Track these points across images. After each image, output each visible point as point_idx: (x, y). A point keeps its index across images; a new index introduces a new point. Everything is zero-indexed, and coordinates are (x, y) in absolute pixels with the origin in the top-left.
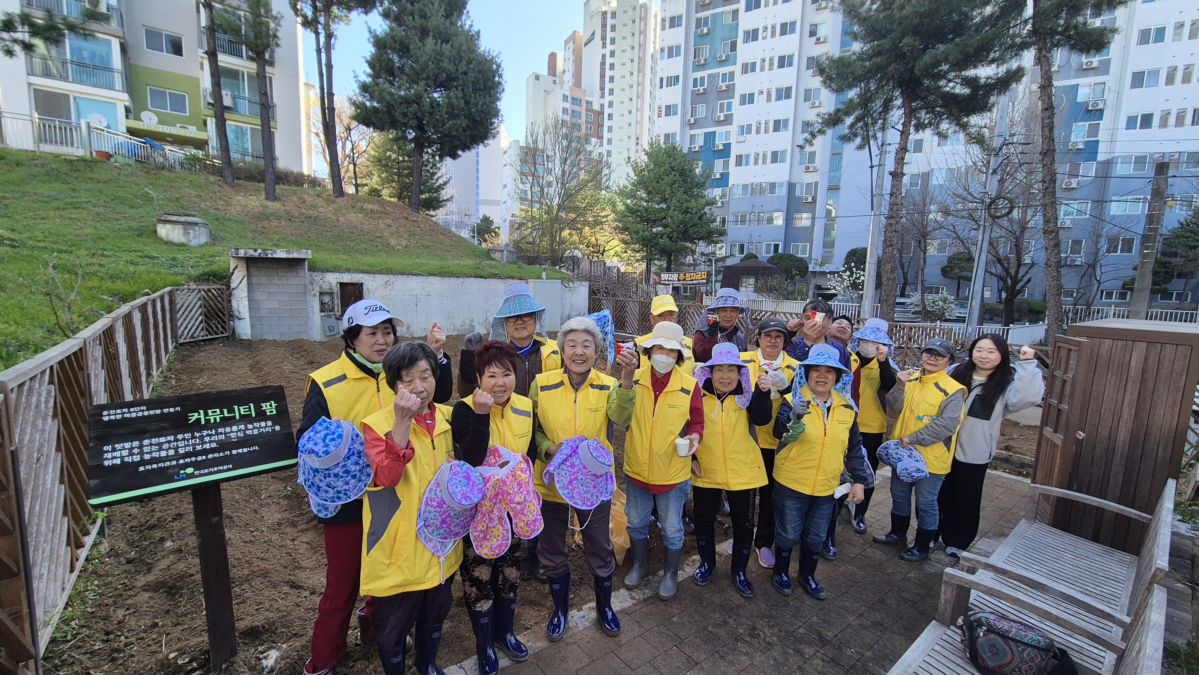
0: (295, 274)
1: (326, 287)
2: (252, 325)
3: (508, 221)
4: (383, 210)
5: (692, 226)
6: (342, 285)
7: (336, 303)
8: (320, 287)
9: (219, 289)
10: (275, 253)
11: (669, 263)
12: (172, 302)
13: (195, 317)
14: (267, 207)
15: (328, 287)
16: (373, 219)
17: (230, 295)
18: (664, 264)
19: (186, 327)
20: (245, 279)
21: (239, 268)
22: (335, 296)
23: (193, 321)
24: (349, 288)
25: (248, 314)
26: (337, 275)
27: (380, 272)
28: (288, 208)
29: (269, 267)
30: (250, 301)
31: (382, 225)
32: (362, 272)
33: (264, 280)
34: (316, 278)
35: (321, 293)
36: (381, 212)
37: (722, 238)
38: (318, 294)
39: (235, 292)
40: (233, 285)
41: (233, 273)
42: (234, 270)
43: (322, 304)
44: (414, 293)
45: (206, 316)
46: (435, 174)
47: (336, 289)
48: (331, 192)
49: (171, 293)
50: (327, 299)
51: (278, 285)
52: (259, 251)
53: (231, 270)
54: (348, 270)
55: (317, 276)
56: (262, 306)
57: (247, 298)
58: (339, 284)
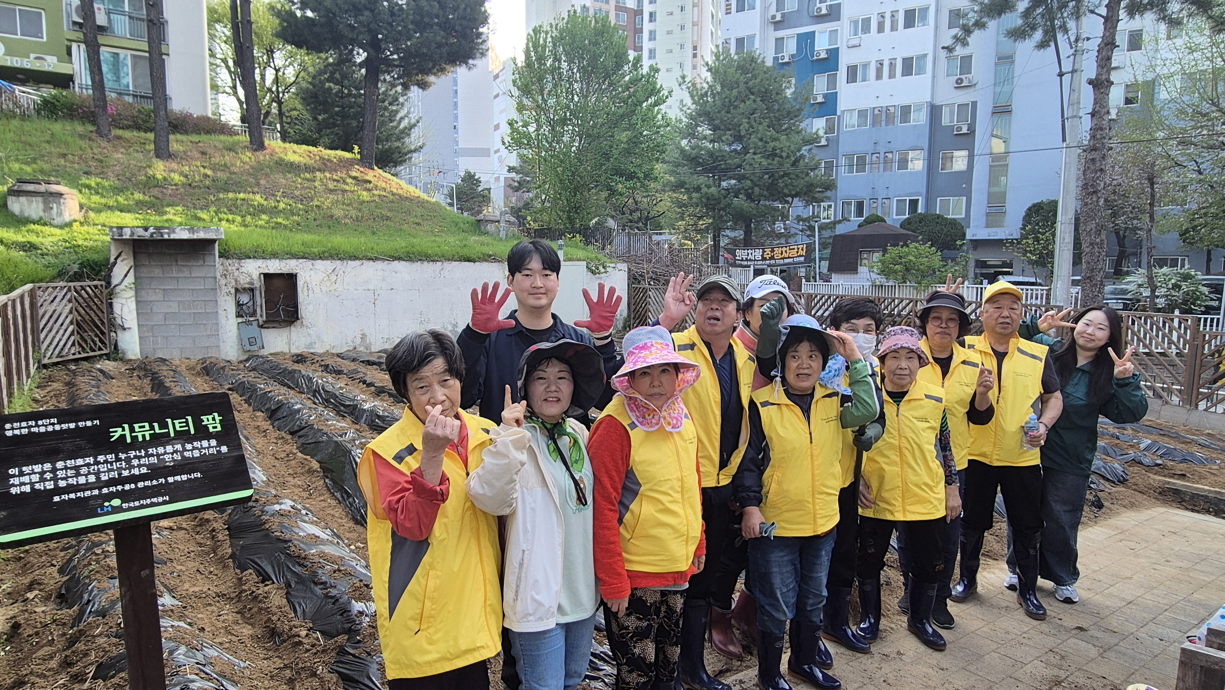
0: (201, 262)
1: (244, 281)
2: (140, 338)
3: (502, 179)
5: (783, 176)
6: (268, 277)
7: (259, 303)
8: (236, 281)
9: (96, 287)
10: (174, 232)
11: (748, 232)
12: (33, 305)
13: (64, 327)
15: (248, 280)
17: (111, 295)
18: (739, 234)
19: (51, 343)
20: (132, 271)
21: (123, 256)
22: (257, 293)
23: (61, 332)
24: (277, 283)
25: (136, 321)
26: (260, 262)
27: (320, 257)
29: (165, 254)
30: (138, 302)
32: (295, 256)
33: (157, 272)
34: (230, 268)
35: (237, 290)
37: (828, 193)
38: (233, 291)
39: (118, 289)
40: (115, 281)
41: (115, 263)
42: (116, 259)
43: (239, 305)
44: (371, 287)
45: (78, 325)
46: (397, 112)
47: (258, 283)
48: (247, 144)
49: (31, 293)
50: (245, 298)
51: (177, 278)
52: (151, 230)
53: (112, 260)
54: (274, 255)
55: (232, 265)
56: (155, 309)
57: (134, 299)
58: (262, 276)
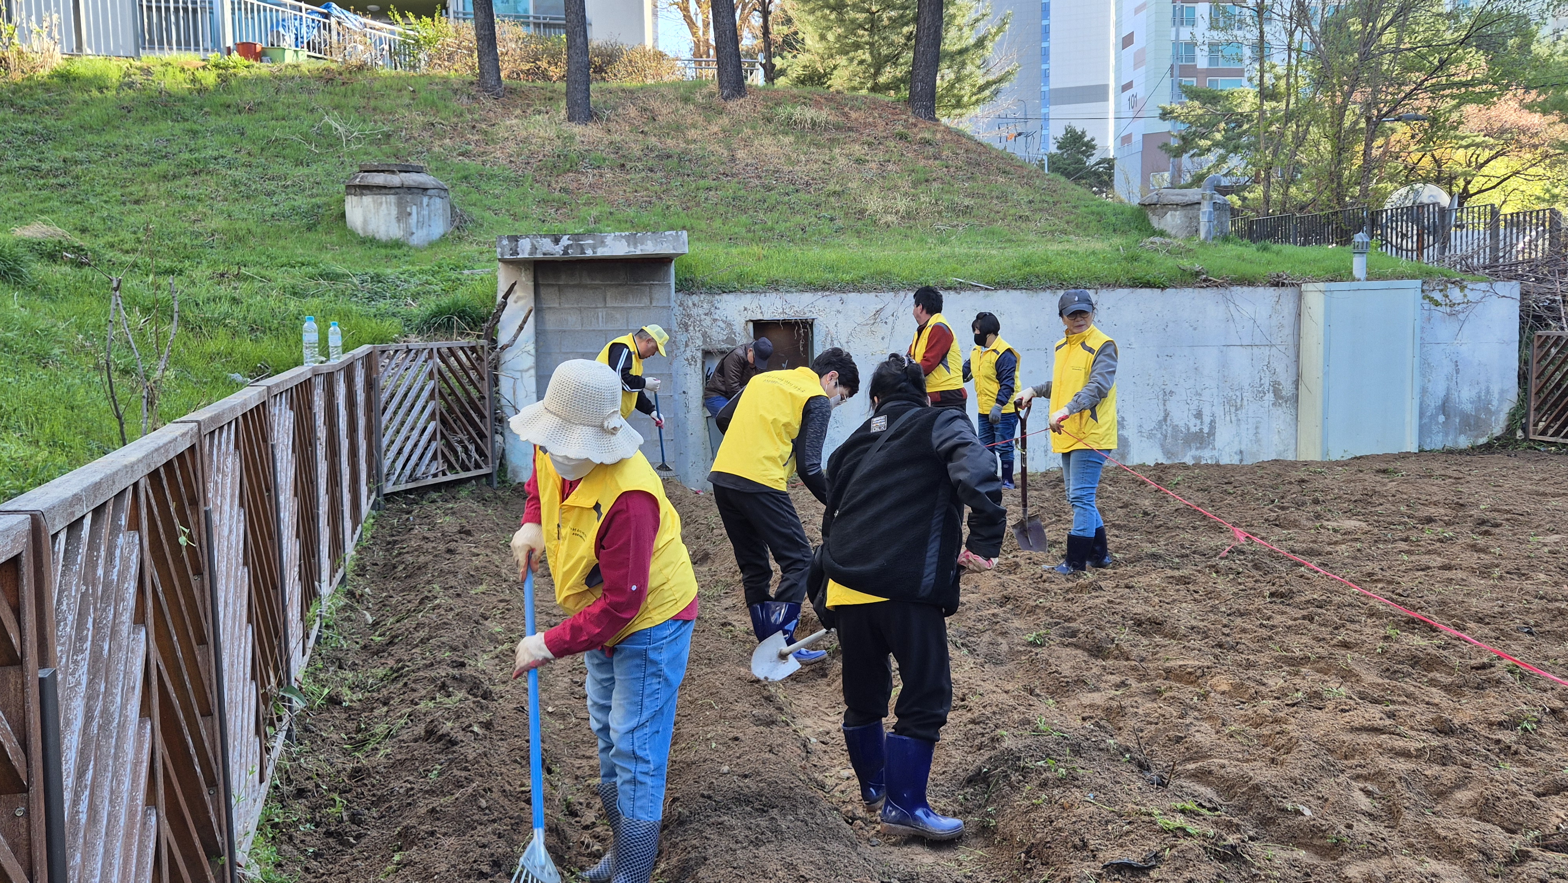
0: (645, 300)
1: (718, 336)
3: (1138, 139)
4: (841, 119)
6: (761, 327)
8: (705, 335)
9: (473, 349)
10: (601, 244)
12: (371, 385)
13: (420, 425)
14: (572, 138)
15: (726, 334)
16: (817, 146)
17: (497, 363)
19: (399, 452)
20: (531, 319)
21: (518, 292)
23: (417, 432)
26: (745, 299)
27: (855, 286)
28: (616, 137)
29: (585, 287)
31: (842, 161)
32: (812, 287)
33: (571, 321)
34: (694, 311)
35: (706, 354)
36: (838, 128)
38: (699, 355)
39: (507, 357)
40: (503, 338)
41: (504, 305)
42: (506, 297)
45: (444, 421)
48: (714, 87)
49: (369, 361)
52: (565, 241)
53: (499, 299)
54: (772, 285)
55: (698, 304)
57: (532, 372)
58: (751, 325)
